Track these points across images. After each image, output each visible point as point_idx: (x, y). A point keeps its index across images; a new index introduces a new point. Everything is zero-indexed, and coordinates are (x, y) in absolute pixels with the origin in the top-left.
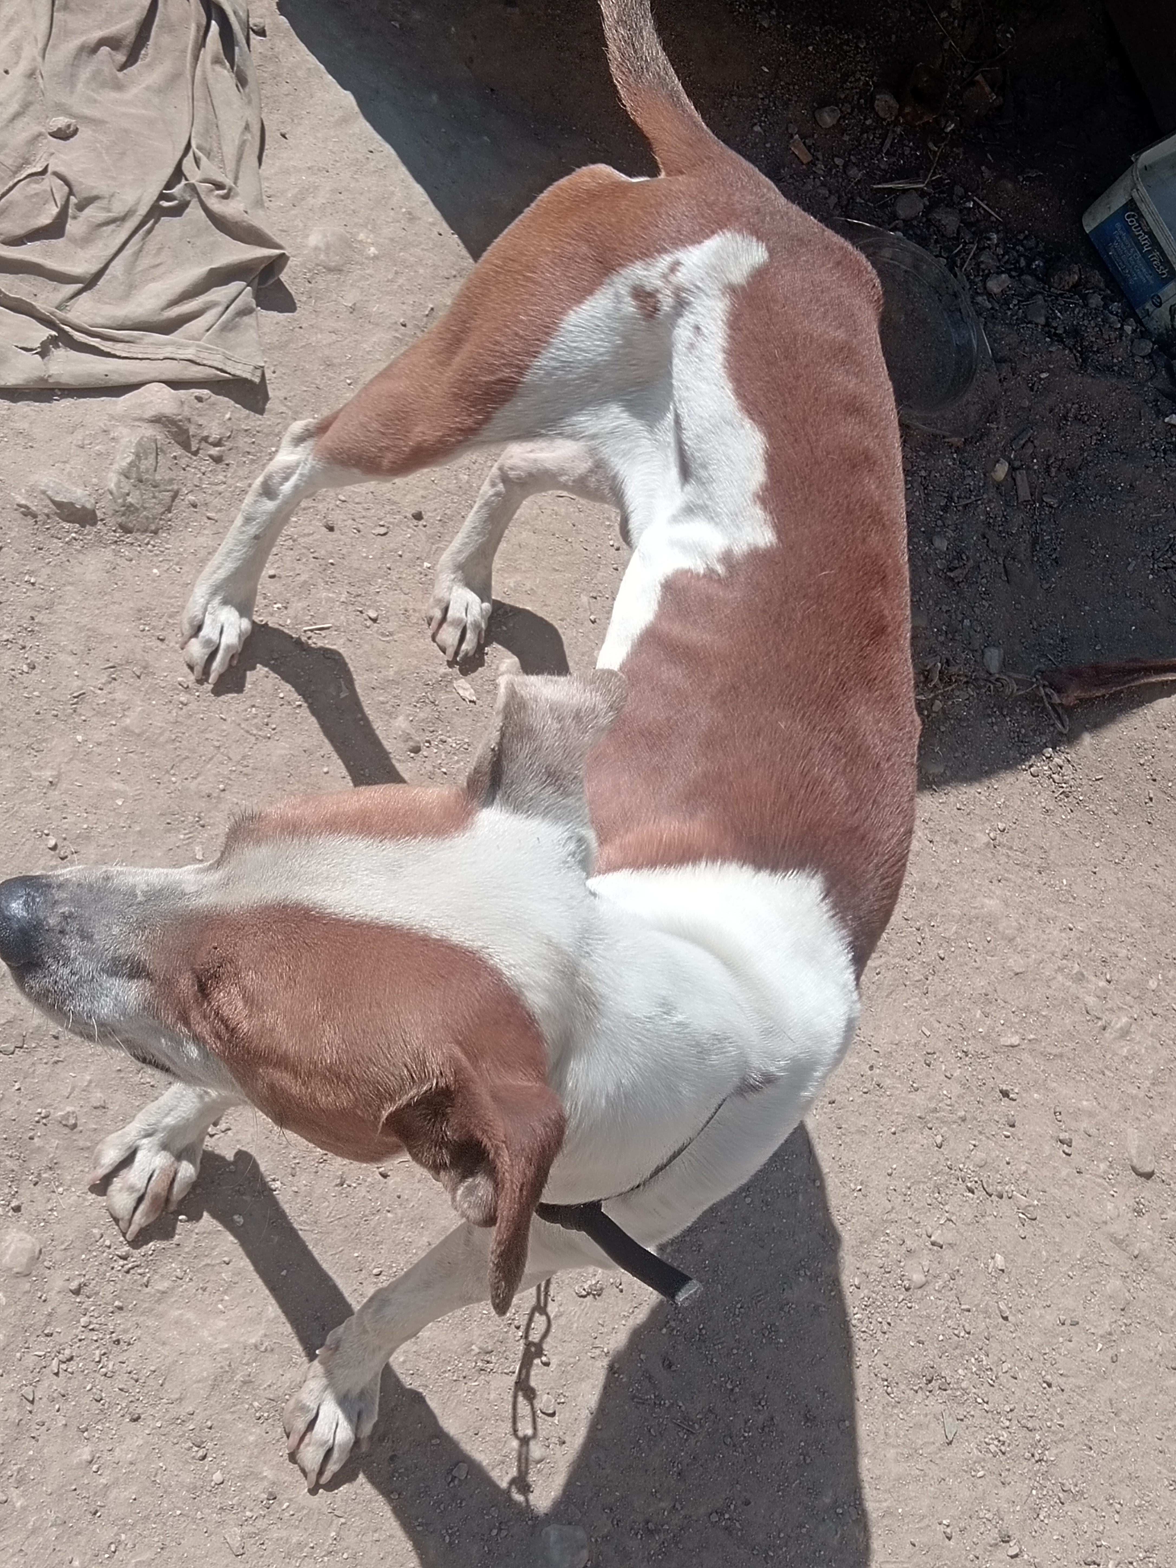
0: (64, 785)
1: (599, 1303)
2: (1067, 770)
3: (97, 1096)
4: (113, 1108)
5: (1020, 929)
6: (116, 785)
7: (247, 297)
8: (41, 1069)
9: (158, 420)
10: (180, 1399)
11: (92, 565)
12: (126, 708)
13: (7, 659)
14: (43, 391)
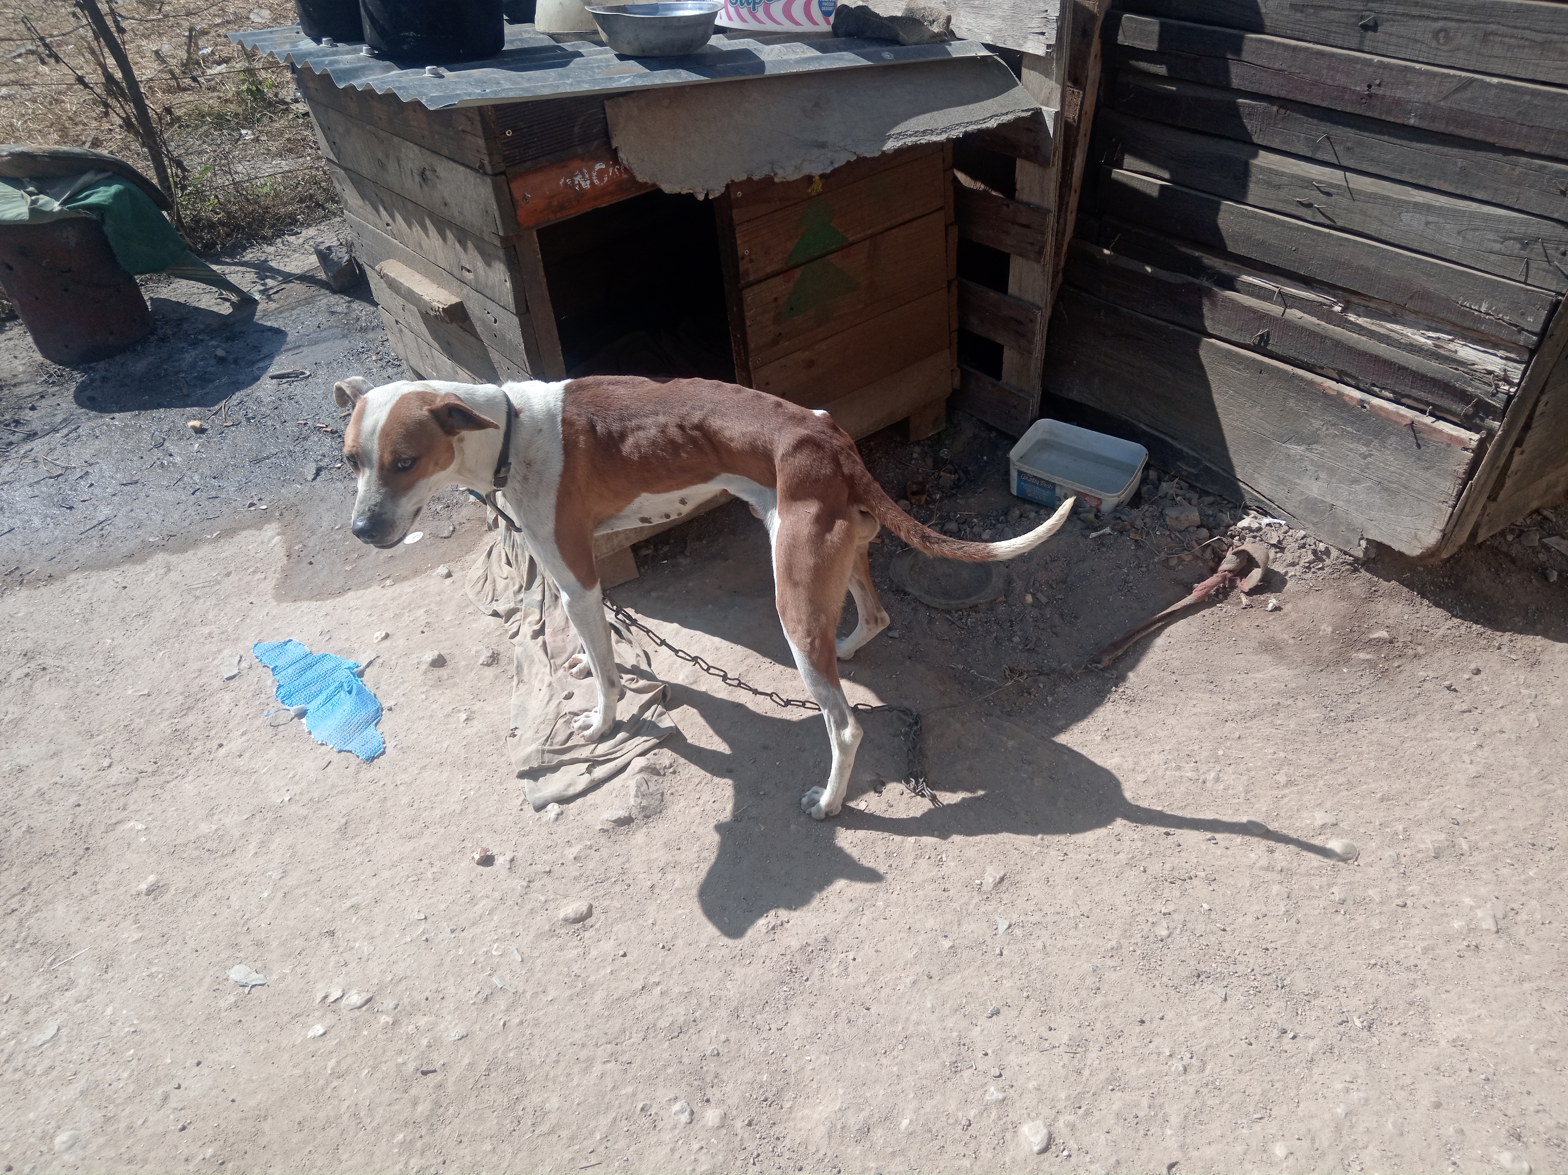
0: (659, 923)
1: (1001, 1017)
2: (1128, 692)
3: (723, 1037)
4: (732, 1039)
5: (1136, 763)
6: (680, 911)
7: (659, 710)
8: (694, 1037)
9: (641, 770)
10: (817, 1151)
11: (640, 837)
12: (673, 881)
13: (617, 888)
14: (595, 786)
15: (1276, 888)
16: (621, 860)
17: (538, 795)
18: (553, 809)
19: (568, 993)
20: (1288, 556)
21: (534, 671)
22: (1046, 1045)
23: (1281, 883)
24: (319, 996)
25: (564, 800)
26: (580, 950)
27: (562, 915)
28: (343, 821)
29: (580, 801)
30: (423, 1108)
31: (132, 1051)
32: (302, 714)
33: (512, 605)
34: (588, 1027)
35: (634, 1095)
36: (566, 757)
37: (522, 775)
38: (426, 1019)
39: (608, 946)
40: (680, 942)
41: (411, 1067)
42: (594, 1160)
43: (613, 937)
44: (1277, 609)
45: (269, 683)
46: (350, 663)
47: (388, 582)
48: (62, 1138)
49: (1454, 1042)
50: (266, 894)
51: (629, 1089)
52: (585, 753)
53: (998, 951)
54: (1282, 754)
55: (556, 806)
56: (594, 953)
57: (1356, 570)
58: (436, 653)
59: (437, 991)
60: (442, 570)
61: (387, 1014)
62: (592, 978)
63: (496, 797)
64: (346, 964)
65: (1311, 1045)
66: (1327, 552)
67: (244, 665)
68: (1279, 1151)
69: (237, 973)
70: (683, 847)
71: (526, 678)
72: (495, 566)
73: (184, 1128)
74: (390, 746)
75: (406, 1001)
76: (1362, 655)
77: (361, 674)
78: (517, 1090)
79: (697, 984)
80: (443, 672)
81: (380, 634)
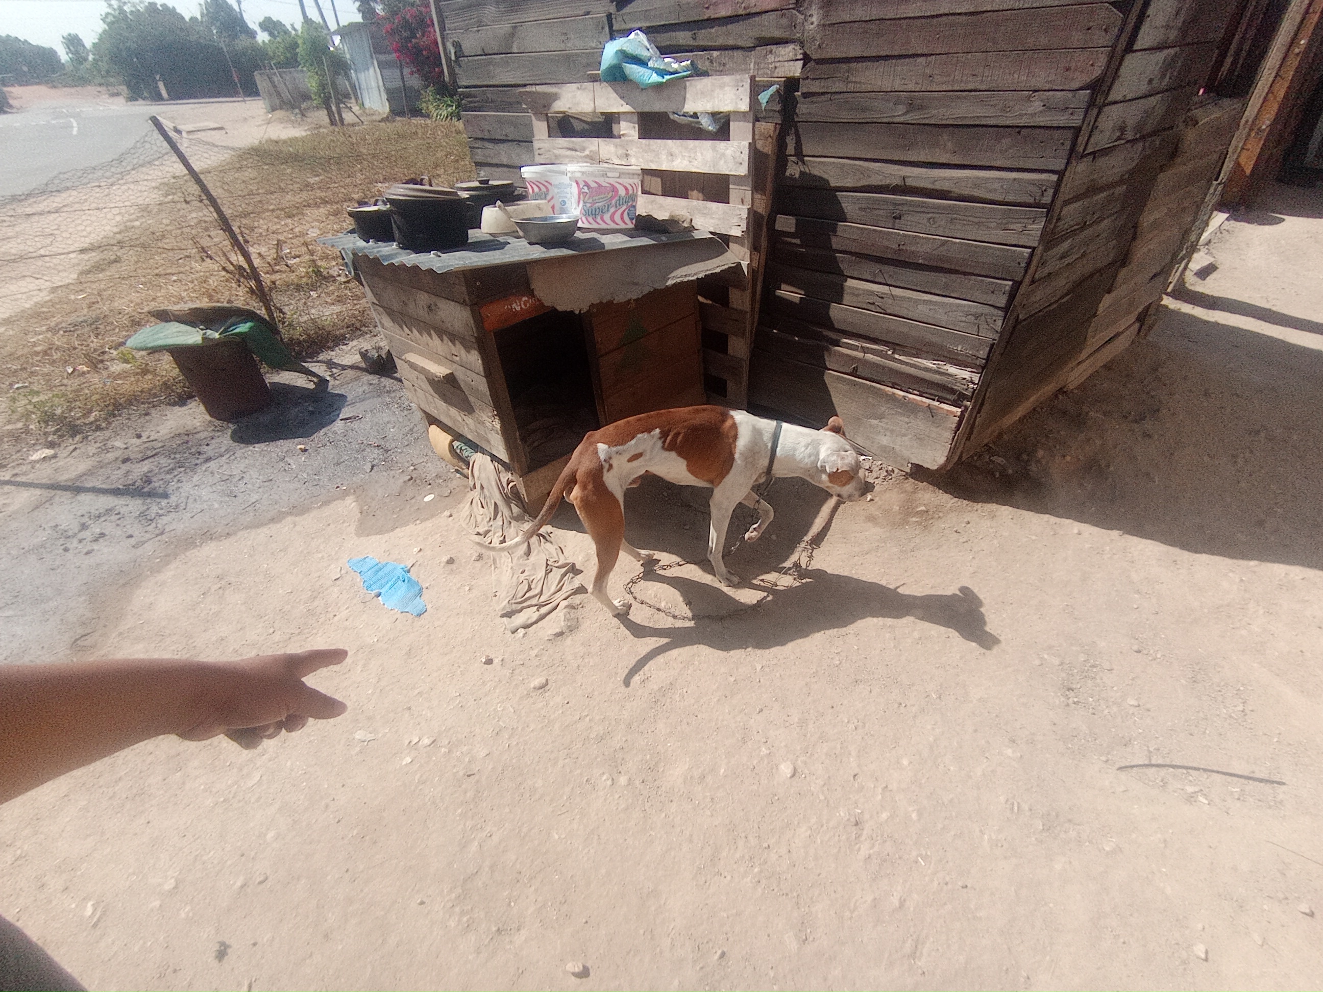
1: (763, 713)
3: (624, 739)
4: (629, 739)
7: (571, 575)
8: (609, 741)
9: (566, 607)
10: (679, 791)
11: (569, 641)
12: (589, 662)
13: (560, 669)
14: (542, 618)
15: (888, 635)
16: (560, 654)
17: (513, 625)
18: (521, 632)
19: (540, 726)
20: (875, 474)
21: (502, 561)
22: (788, 724)
23: (890, 632)
24: (407, 742)
25: (526, 627)
26: (544, 703)
27: (532, 686)
28: (408, 649)
29: (534, 626)
30: (470, 794)
31: (305, 784)
32: (379, 595)
33: (486, 528)
34: (553, 742)
35: (581, 774)
36: (525, 604)
37: (502, 616)
38: (466, 748)
39: (558, 699)
40: (596, 693)
41: (461, 773)
42: (564, 810)
43: (561, 694)
44: (872, 500)
45: (358, 580)
46: (402, 566)
47: (418, 522)
48: (271, 835)
49: (980, 700)
50: (370, 692)
51: (579, 771)
52: (534, 601)
53: (758, 680)
54: (883, 570)
55: (523, 630)
56: (552, 704)
57: (907, 479)
58: (449, 556)
59: (471, 732)
60: (447, 513)
61: (445, 747)
62: (552, 717)
63: (489, 628)
64: (419, 724)
65: (914, 709)
66: (893, 471)
67: (343, 572)
68: (905, 762)
69: (359, 735)
70: (591, 644)
71: (498, 565)
72: (475, 510)
73: (339, 822)
74: (429, 607)
75: (454, 739)
76: (914, 519)
77: (409, 571)
78: (519, 779)
79: (608, 714)
80: (454, 566)
81: (416, 550)
